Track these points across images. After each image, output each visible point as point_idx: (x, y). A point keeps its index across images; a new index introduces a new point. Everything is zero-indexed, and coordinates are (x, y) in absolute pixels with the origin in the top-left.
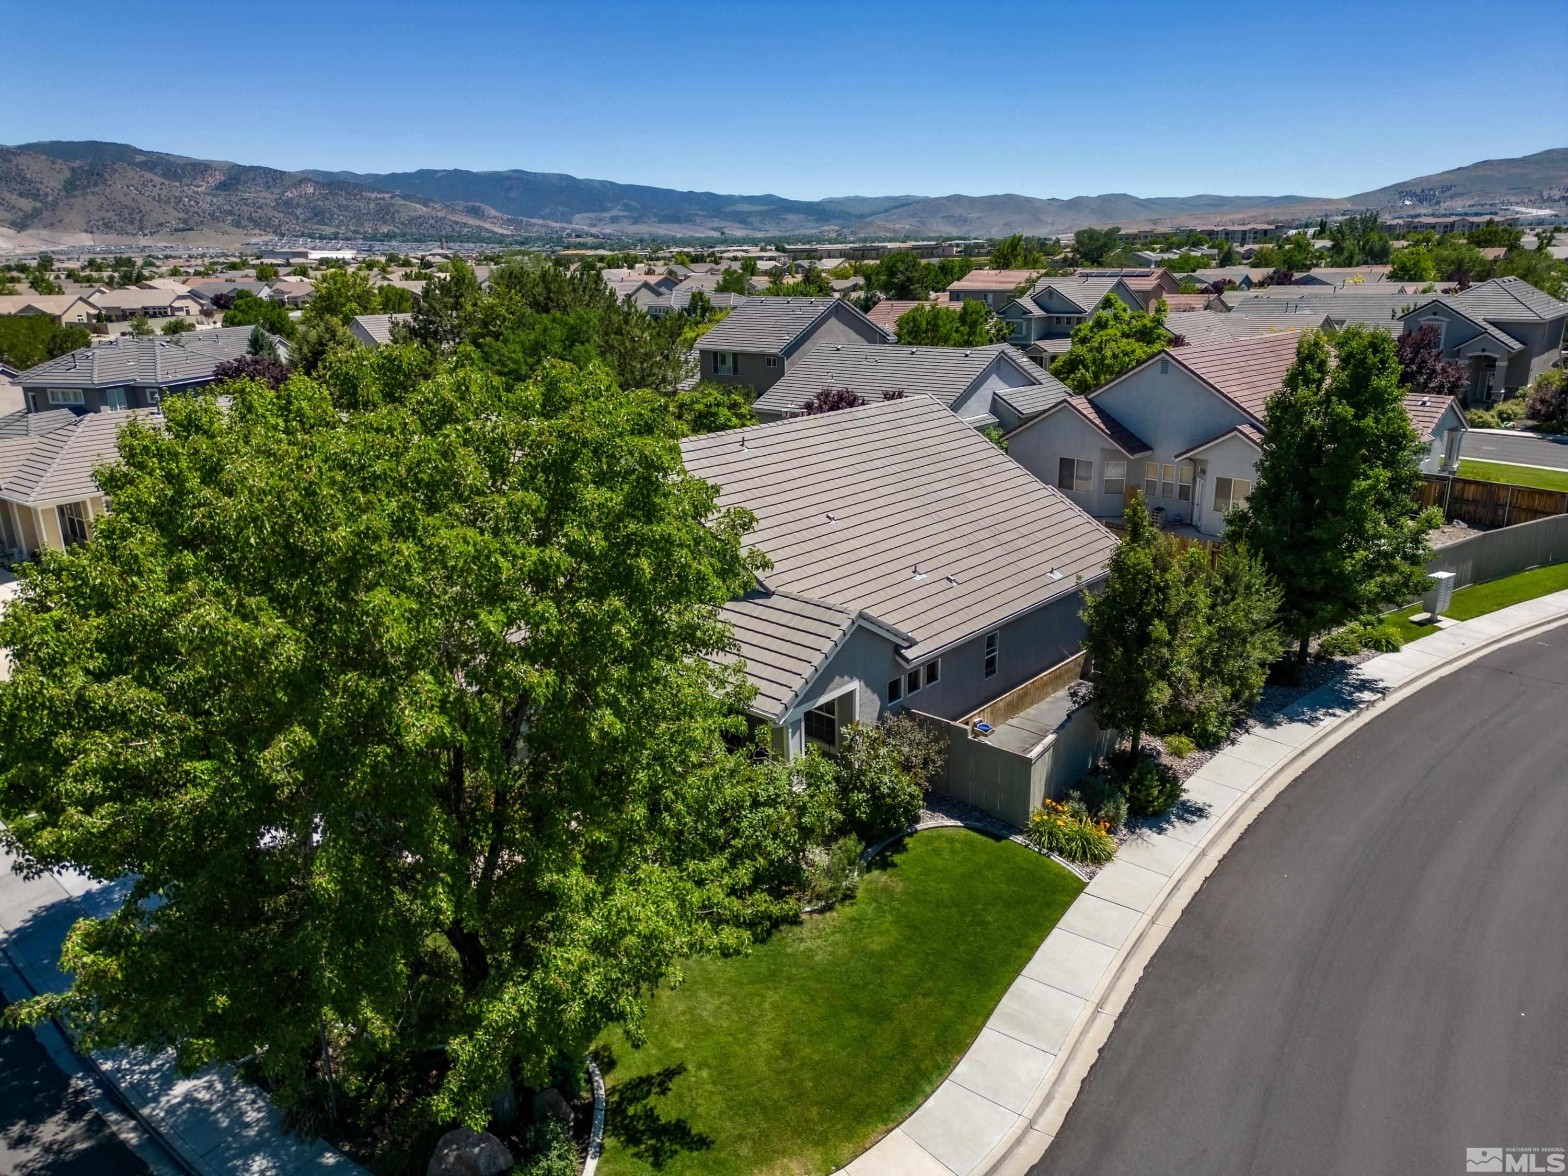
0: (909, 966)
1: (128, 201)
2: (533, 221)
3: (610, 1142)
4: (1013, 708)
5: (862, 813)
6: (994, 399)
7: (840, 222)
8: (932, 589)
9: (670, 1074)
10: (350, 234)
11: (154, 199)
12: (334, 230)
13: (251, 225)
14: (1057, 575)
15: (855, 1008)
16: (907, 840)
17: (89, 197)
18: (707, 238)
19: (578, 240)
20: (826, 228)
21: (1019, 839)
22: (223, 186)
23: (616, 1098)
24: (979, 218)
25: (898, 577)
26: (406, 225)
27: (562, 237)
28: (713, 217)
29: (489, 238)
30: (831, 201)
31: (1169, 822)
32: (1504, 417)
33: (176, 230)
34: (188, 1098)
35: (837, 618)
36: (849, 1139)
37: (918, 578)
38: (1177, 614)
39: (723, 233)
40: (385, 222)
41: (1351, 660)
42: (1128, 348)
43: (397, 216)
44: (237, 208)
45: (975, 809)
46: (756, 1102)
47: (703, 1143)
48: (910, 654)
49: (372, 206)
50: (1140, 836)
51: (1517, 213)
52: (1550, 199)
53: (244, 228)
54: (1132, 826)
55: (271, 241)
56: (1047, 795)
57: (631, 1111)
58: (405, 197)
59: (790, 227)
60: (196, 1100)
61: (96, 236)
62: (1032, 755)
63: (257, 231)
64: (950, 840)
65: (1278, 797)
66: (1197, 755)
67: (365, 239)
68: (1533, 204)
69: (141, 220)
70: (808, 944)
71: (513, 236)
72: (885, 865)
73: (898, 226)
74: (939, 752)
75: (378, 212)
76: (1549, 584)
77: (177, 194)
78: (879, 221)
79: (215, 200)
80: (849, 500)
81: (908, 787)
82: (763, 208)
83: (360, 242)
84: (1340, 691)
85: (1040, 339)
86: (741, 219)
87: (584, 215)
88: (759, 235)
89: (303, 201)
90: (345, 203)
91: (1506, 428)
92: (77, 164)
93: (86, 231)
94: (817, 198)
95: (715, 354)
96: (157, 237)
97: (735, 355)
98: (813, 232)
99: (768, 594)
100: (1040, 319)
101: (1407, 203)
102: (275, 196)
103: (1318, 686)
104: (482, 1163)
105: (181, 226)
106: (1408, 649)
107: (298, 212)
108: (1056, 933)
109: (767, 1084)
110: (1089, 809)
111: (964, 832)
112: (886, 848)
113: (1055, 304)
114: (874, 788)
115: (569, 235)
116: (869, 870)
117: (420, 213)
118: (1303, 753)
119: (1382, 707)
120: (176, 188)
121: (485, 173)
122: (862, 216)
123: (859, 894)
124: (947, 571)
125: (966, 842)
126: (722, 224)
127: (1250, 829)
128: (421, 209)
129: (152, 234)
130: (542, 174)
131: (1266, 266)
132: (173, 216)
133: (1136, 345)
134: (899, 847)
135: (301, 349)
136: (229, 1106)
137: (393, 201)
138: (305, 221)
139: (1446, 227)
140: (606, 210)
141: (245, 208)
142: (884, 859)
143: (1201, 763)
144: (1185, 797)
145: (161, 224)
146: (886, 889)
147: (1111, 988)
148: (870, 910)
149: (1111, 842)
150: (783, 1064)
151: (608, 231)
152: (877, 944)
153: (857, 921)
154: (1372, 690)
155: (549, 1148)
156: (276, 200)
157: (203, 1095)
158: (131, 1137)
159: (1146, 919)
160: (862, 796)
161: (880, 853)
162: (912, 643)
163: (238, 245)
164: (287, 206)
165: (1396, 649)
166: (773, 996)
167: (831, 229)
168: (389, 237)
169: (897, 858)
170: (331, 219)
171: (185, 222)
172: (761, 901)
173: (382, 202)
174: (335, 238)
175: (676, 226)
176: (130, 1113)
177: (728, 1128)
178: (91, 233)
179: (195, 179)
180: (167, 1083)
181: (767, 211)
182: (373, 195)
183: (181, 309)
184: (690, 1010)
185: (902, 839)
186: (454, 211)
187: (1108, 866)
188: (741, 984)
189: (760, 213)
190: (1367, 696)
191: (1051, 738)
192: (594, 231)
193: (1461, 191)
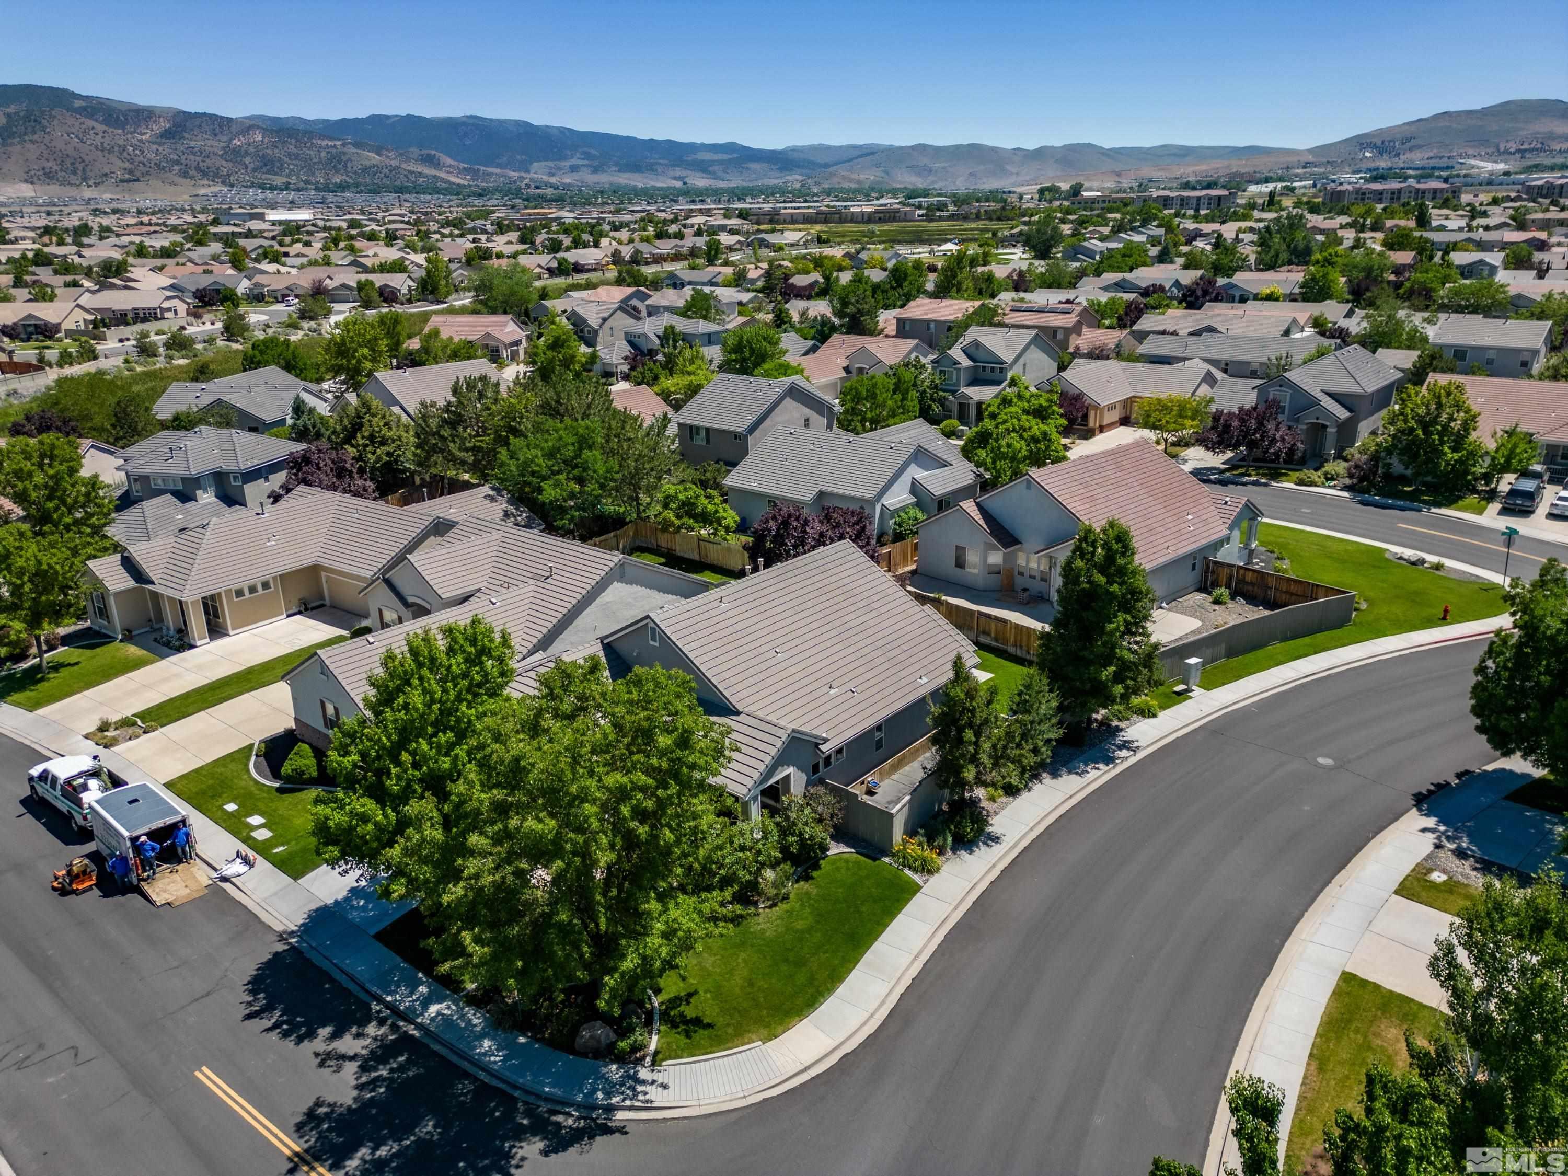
0: (817, 937)
1: (70, 151)
2: (490, 170)
3: (663, 1028)
4: (895, 768)
5: (794, 849)
6: (913, 483)
7: (804, 171)
8: (840, 700)
9: (690, 995)
10: (302, 184)
11: (96, 147)
12: (285, 180)
13: (199, 176)
14: (924, 680)
15: (786, 960)
16: (821, 862)
17: (29, 145)
18: (669, 188)
19: (538, 191)
20: (789, 178)
21: (886, 860)
22: (167, 134)
23: (664, 1007)
24: (944, 168)
25: (820, 693)
26: (359, 175)
27: (520, 188)
28: (674, 166)
29: (446, 189)
30: (794, 149)
31: (978, 847)
32: (1329, 478)
33: (122, 181)
34: (439, 1013)
35: (780, 733)
36: (781, 1024)
37: (832, 691)
38: (981, 725)
39: (685, 183)
40: (337, 171)
41: (1122, 725)
42: (1027, 425)
43: (349, 165)
44: (183, 157)
45: (864, 840)
46: (735, 1008)
47: (709, 1026)
48: (824, 748)
49: (323, 154)
50: (959, 856)
51: (1473, 167)
52: (1507, 152)
53: (192, 178)
54: (954, 850)
55: (220, 192)
56: (905, 833)
57: (672, 1013)
58: (357, 145)
59: (753, 176)
60: (443, 1015)
61: (38, 187)
62: (894, 811)
63: (205, 182)
64: (847, 861)
65: (1047, 828)
66: (1004, 799)
67: (317, 189)
68: (1489, 157)
69: (84, 170)
70: (762, 926)
71: (470, 186)
72: (807, 878)
73: (862, 177)
74: (840, 809)
75: (330, 160)
76: (1281, 658)
77: (121, 142)
78: (842, 171)
79: (160, 149)
80: (790, 637)
81: (820, 833)
82: (726, 157)
83: (313, 193)
84: (1108, 750)
85: (969, 385)
86: (703, 168)
87: (543, 163)
88: (722, 184)
89: (251, 149)
90: (295, 151)
91: (1330, 487)
92: (12, 109)
93: (26, 181)
94: (780, 146)
95: (691, 427)
96: (101, 187)
97: (708, 430)
98: (776, 182)
99: (738, 713)
100: (968, 368)
101: (1367, 154)
102: (223, 144)
103: (1094, 745)
104: (603, 1038)
105: (127, 176)
106: (1164, 715)
107: (247, 160)
108: (900, 917)
109: (740, 1000)
110: (928, 842)
111: (856, 855)
112: (809, 868)
113: (981, 355)
114: (801, 834)
115: (528, 186)
116: (797, 881)
117: (374, 162)
118: (1071, 797)
119: (1133, 760)
120: (118, 136)
121: (439, 118)
122: (827, 166)
123: (792, 896)
124: (851, 685)
125: (857, 863)
126: (683, 173)
127: (1025, 849)
128: (374, 158)
129: (96, 185)
130: (498, 120)
131: (1196, 268)
132: (118, 166)
133: (1033, 422)
134: (816, 867)
135: (341, 421)
136: (462, 1017)
137: (345, 150)
138: (255, 170)
139: (1393, 193)
140: (565, 158)
141: (192, 157)
142: (807, 874)
143: (1007, 804)
144: (989, 829)
145: (106, 175)
146: (807, 893)
147: (925, 946)
148: (797, 906)
149: (939, 860)
150: (748, 989)
151: (567, 180)
152: (800, 925)
153: (790, 912)
154: (1128, 749)
155: (634, 1030)
156: (223, 148)
157: (446, 1012)
158: (416, 1033)
159: (952, 907)
160: (795, 839)
161: (806, 871)
162: (826, 740)
163: (186, 197)
164: (235, 155)
165: (1154, 716)
166: (743, 955)
167: (794, 180)
168: (343, 187)
169: (815, 874)
170: (281, 168)
171: (131, 172)
172: (738, 909)
173: (334, 151)
174: (287, 188)
175: (637, 176)
176: (411, 1021)
177: (720, 1021)
178: (32, 183)
179: (139, 126)
180: (425, 1006)
181: (729, 160)
182: (324, 143)
183: (169, 309)
184: (699, 963)
185: (818, 861)
186: (408, 160)
187: (936, 875)
188: (725, 949)
189: (721, 162)
190: (1124, 753)
191: (907, 798)
192: (553, 180)
193: (1421, 142)
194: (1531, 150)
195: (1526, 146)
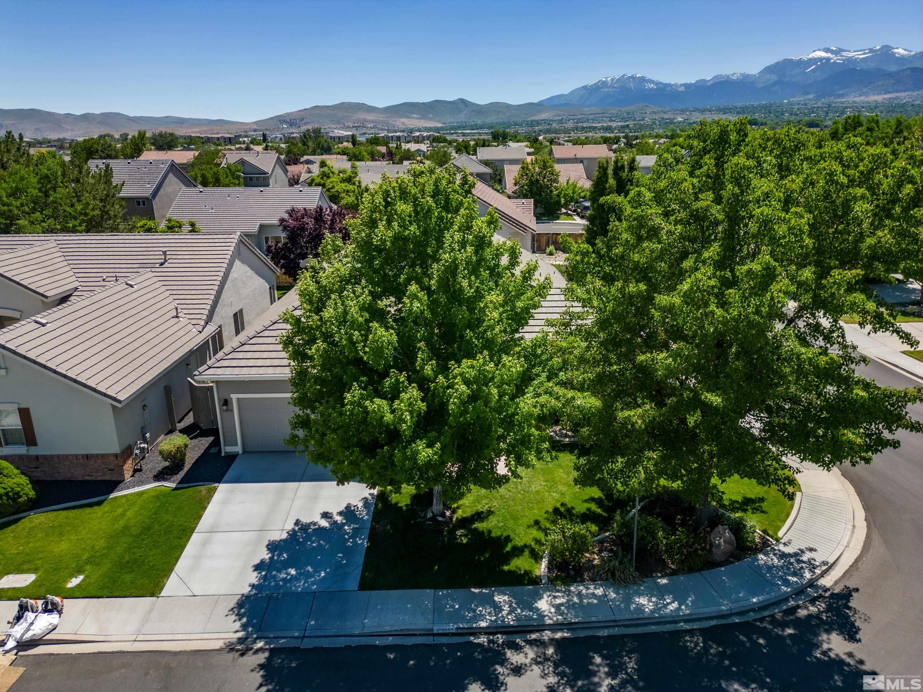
51: (338, 133)
52: (348, 127)
68: (342, 129)
101: (285, 126)
193: (309, 121)
194: (360, 126)
195: (356, 125)
